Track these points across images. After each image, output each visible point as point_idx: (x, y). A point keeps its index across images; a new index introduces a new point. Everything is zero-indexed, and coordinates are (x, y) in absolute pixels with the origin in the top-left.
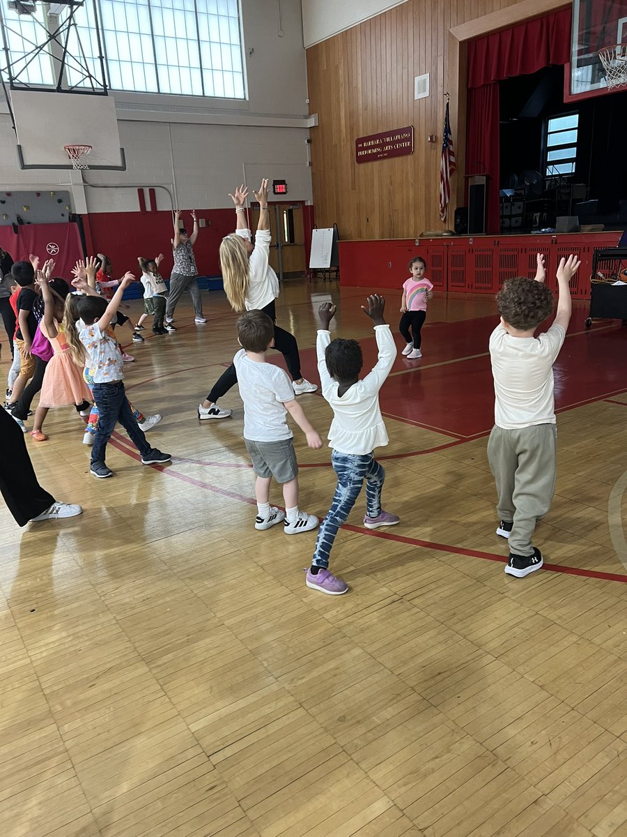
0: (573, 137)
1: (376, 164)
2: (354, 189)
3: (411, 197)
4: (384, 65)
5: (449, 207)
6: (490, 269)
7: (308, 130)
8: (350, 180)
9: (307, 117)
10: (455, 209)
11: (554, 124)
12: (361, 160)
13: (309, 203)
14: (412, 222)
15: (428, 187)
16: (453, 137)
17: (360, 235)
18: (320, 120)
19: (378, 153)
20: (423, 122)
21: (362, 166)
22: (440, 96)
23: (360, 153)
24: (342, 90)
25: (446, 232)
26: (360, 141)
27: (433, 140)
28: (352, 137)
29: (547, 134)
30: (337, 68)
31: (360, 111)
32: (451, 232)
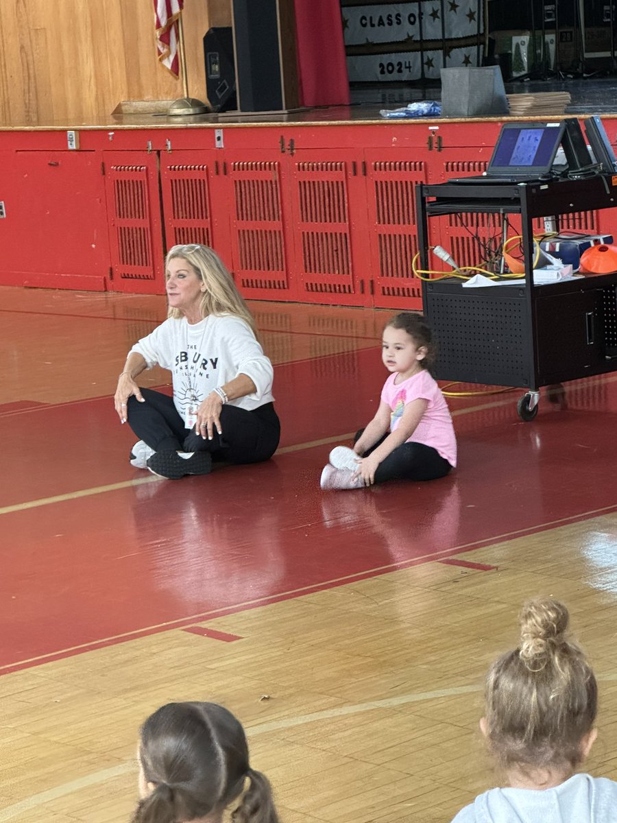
5: (186, 26)
6: (276, 225)
10: (205, 29)
32: (195, 103)
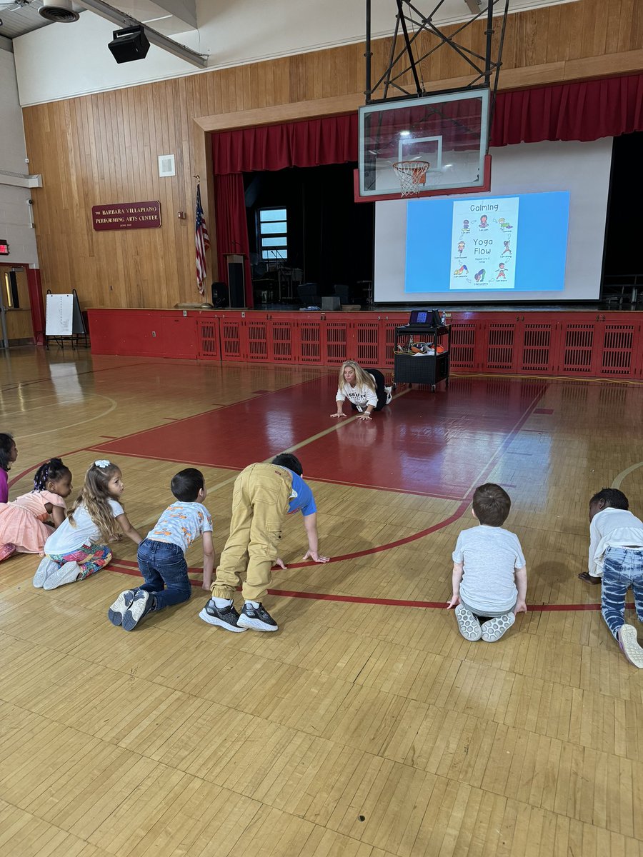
0: (283, 228)
1: (118, 233)
2: (92, 255)
3: (162, 269)
4: (121, 139)
5: (206, 281)
6: (264, 341)
7: (29, 191)
8: (87, 245)
9: (27, 177)
10: (212, 283)
11: (265, 215)
12: (98, 227)
13: (34, 266)
14: (164, 292)
15: (179, 260)
16: (205, 216)
17: (102, 302)
18: (44, 181)
19: (121, 223)
20: (170, 197)
21: (101, 233)
22: (187, 178)
23: (98, 221)
24: (71, 156)
25: (206, 304)
26: (95, 209)
27: (183, 217)
28: (86, 204)
29: (260, 223)
30: (64, 134)
31: (96, 180)
32: (210, 305)
